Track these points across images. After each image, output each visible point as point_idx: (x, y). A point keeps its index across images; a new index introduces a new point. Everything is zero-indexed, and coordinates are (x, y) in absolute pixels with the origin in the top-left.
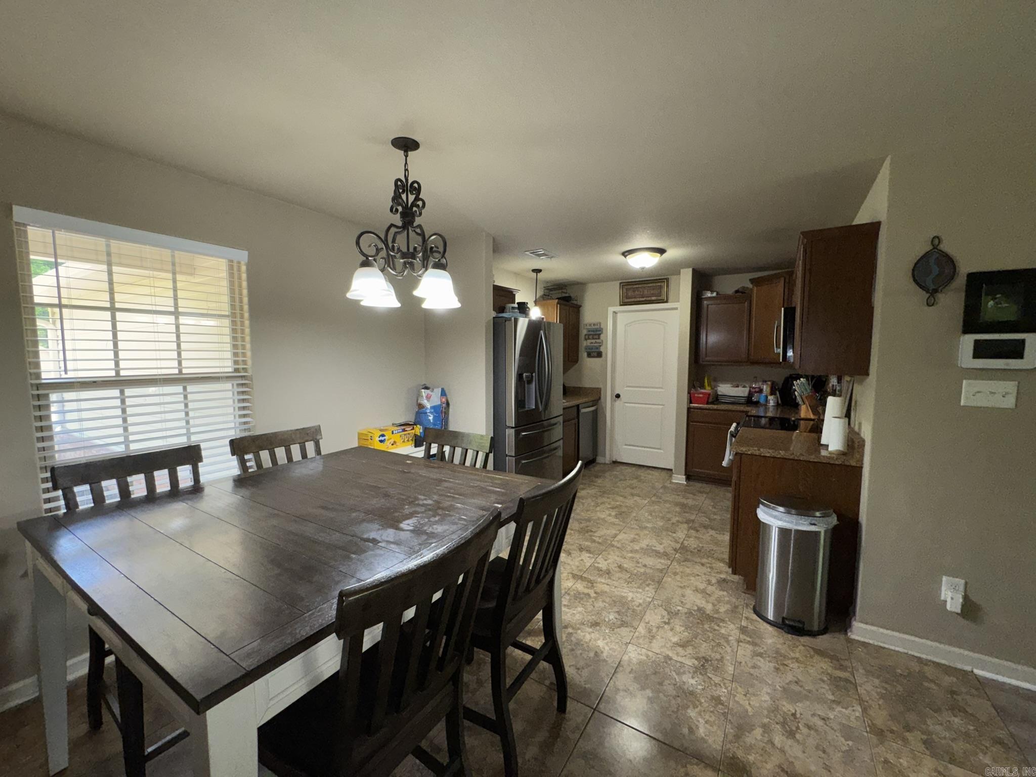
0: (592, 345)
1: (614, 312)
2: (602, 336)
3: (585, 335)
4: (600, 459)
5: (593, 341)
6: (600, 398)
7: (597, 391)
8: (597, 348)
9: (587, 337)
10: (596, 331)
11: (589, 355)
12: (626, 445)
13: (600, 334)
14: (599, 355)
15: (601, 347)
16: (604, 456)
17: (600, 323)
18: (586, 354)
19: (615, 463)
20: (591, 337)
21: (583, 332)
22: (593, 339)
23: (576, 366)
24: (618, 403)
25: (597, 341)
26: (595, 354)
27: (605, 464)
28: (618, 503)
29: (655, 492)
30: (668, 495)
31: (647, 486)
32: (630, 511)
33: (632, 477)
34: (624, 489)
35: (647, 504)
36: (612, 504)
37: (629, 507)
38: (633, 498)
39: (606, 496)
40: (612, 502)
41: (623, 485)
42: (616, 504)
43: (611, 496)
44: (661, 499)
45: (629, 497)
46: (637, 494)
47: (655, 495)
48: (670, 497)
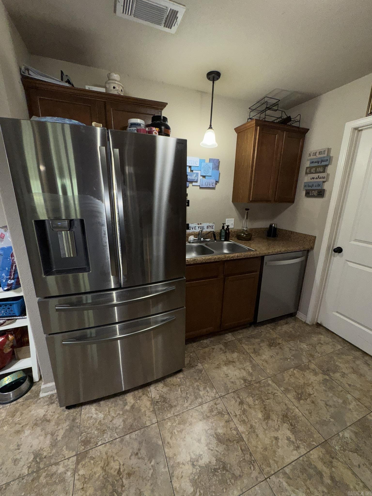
0: (313, 180)
1: (356, 129)
2: (329, 169)
3: (307, 168)
4: (300, 315)
5: (316, 175)
6: (312, 248)
7: (312, 240)
8: (319, 185)
9: (308, 171)
10: (322, 161)
11: (308, 194)
12: (337, 312)
13: (327, 166)
14: (321, 194)
15: (326, 184)
16: (306, 314)
17: (329, 150)
18: (304, 193)
19: (319, 325)
20: (313, 170)
21: (306, 163)
22: (316, 172)
23: (292, 206)
24: (337, 258)
25: (321, 175)
26: (315, 193)
27: (305, 323)
28: (241, 428)
29: (334, 430)
30: (356, 459)
31: (331, 403)
32: (237, 473)
33: (320, 367)
34: (287, 391)
35: (287, 470)
36: (232, 424)
37: (247, 457)
38: (277, 430)
39: (244, 395)
40: (235, 420)
41: (292, 380)
42: (236, 429)
43: (250, 400)
44: (330, 465)
45: (275, 421)
46: (295, 417)
47: (325, 444)
48: (356, 470)
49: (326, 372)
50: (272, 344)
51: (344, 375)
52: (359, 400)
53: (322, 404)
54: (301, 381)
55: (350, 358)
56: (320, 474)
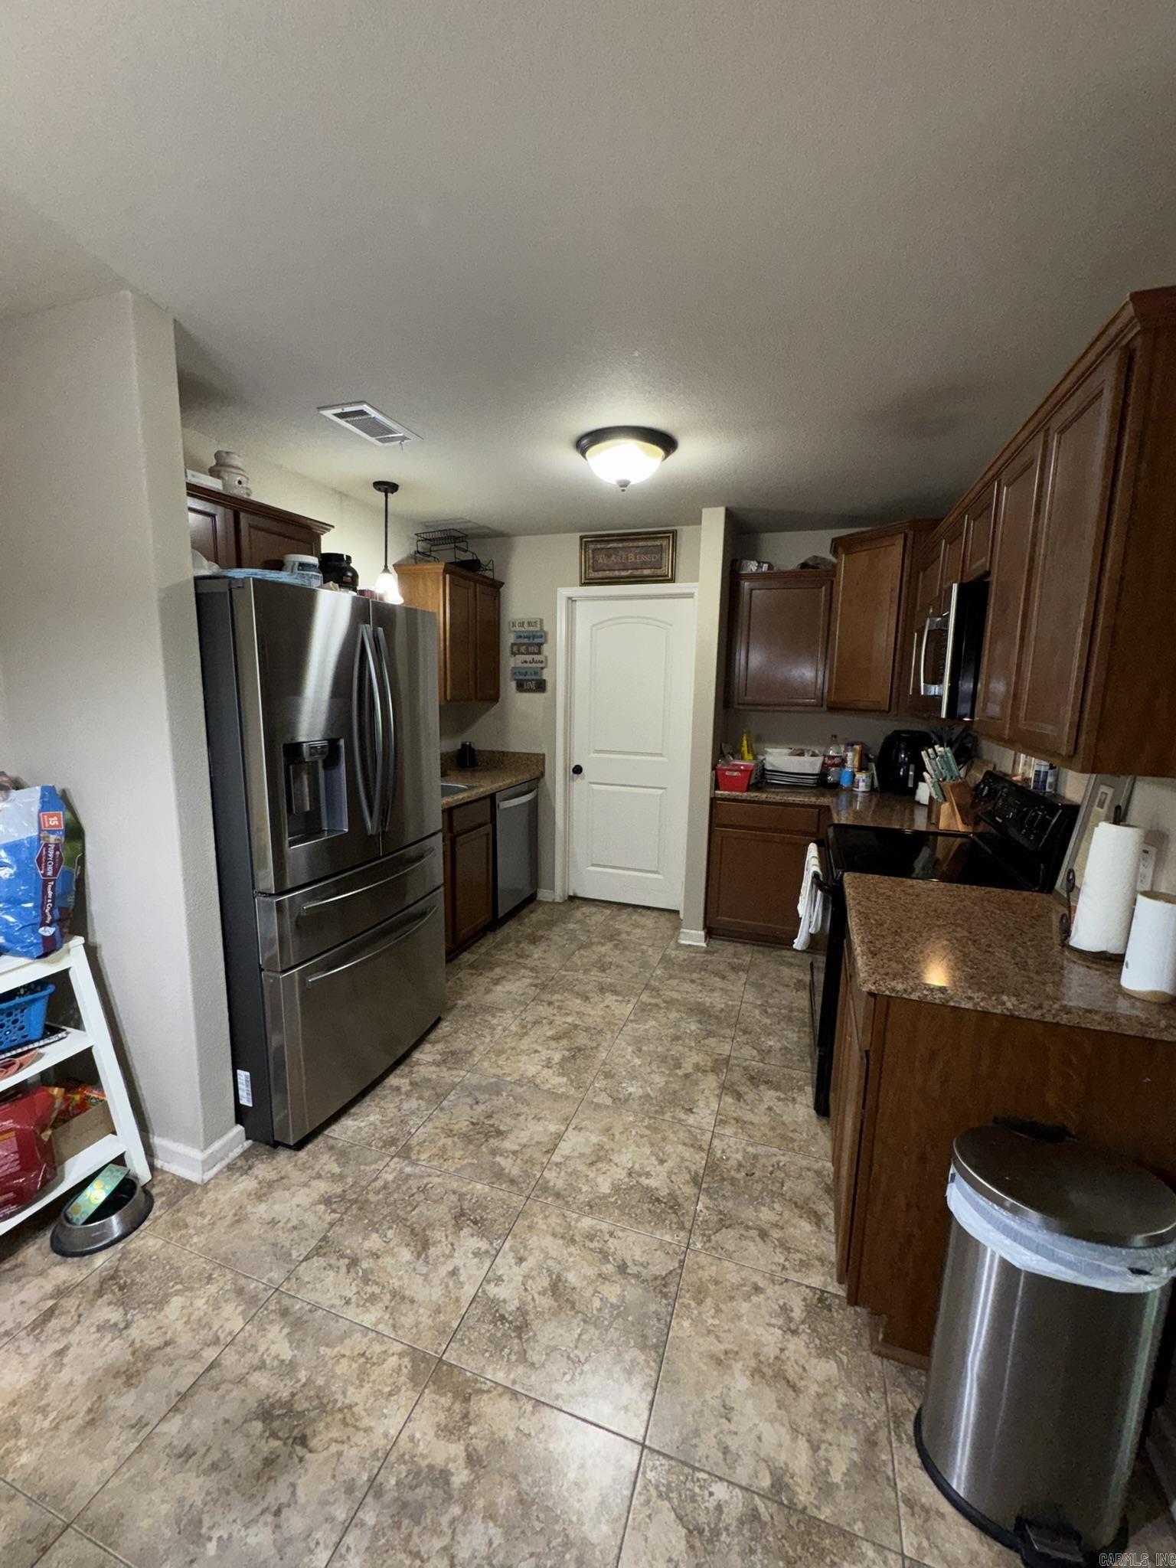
0: (525, 665)
1: (570, 598)
2: (545, 648)
3: (513, 645)
4: (544, 895)
5: (529, 658)
6: (542, 774)
7: (540, 759)
8: (536, 673)
9: (515, 649)
10: (534, 637)
11: (521, 687)
12: (593, 865)
13: (542, 644)
14: (541, 686)
15: (545, 671)
16: (552, 888)
17: (541, 621)
18: (513, 684)
19: (573, 898)
20: (523, 649)
21: (508, 638)
22: (528, 653)
23: (495, 709)
24: (578, 783)
25: (537, 657)
26: (533, 685)
27: (554, 903)
28: (569, 1020)
29: (648, 975)
30: (674, 982)
31: (632, 959)
32: (595, 1045)
33: (604, 937)
34: (586, 971)
35: (632, 1018)
36: (557, 1023)
37: (593, 1031)
38: (603, 1001)
39: (546, 997)
40: (557, 1018)
41: (585, 960)
42: (565, 1023)
43: (556, 997)
44: (659, 996)
45: (596, 998)
46: (611, 985)
47: (647, 986)
48: (677, 988)
49: (611, 938)
50: (534, 940)
51: (628, 933)
52: (652, 946)
53: (625, 964)
54: (595, 957)
55: (624, 916)
56: (657, 1005)
